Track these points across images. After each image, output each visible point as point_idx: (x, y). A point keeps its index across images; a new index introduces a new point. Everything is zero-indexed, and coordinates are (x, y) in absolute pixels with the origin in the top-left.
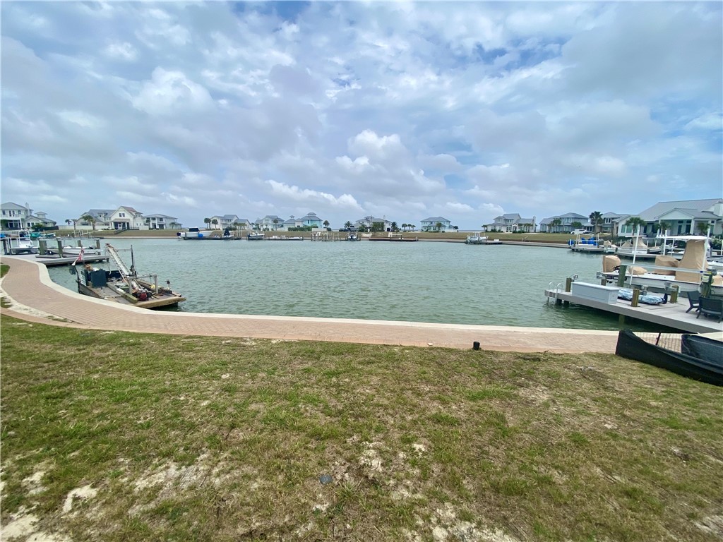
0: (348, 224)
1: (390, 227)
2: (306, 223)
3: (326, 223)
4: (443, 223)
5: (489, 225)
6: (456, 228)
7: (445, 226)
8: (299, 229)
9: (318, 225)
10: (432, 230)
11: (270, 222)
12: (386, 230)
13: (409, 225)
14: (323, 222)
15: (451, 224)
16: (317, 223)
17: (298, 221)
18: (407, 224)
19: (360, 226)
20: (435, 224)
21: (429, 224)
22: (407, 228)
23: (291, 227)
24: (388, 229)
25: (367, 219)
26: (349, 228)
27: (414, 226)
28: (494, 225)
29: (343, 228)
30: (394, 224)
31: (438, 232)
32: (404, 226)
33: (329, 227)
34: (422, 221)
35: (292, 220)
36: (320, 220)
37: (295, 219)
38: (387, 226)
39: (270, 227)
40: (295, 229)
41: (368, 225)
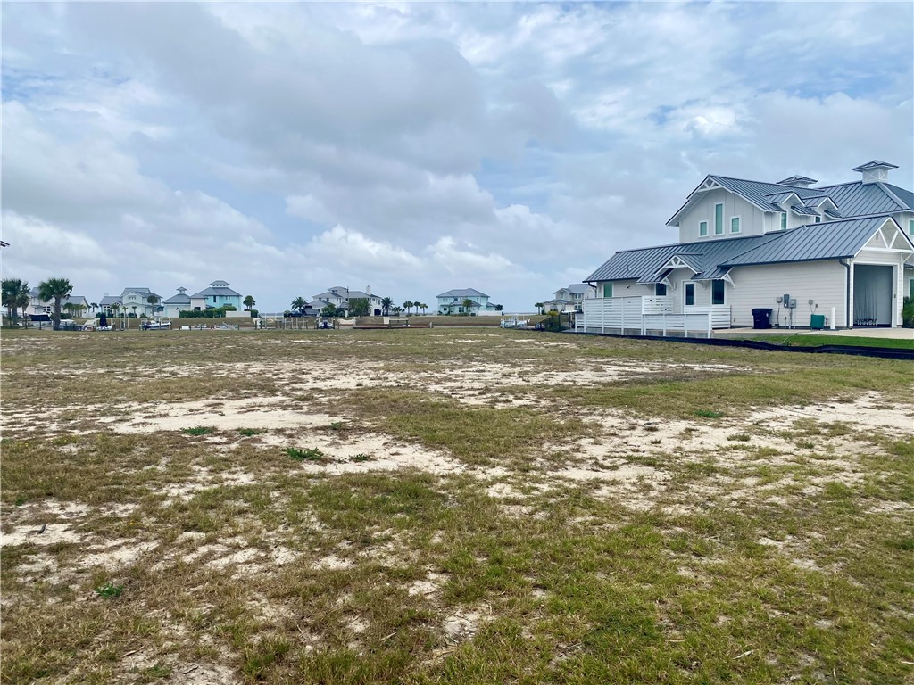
0: (299, 303)
1: (380, 307)
2: (210, 302)
3: (249, 301)
4: (474, 300)
5: (547, 303)
6: (500, 308)
7: (479, 306)
8: (197, 313)
9: (234, 305)
10: (456, 311)
11: (139, 300)
12: (373, 314)
13: (417, 304)
14: (243, 299)
15: (490, 300)
16: (233, 302)
17: (195, 298)
18: (413, 302)
19: (325, 306)
20: (460, 301)
21: (450, 301)
22: (413, 310)
23: (186, 310)
24: (377, 312)
25: (334, 293)
26: (302, 309)
27: (425, 306)
28: (554, 303)
29: (289, 309)
30: (387, 302)
31: (466, 315)
32: (408, 305)
33: (253, 308)
34: (439, 297)
35: (182, 297)
36: (238, 296)
37: (189, 293)
38: (374, 305)
39: (139, 312)
40: (190, 315)
41: (337, 304)
